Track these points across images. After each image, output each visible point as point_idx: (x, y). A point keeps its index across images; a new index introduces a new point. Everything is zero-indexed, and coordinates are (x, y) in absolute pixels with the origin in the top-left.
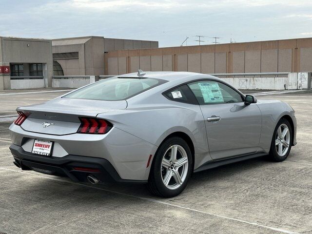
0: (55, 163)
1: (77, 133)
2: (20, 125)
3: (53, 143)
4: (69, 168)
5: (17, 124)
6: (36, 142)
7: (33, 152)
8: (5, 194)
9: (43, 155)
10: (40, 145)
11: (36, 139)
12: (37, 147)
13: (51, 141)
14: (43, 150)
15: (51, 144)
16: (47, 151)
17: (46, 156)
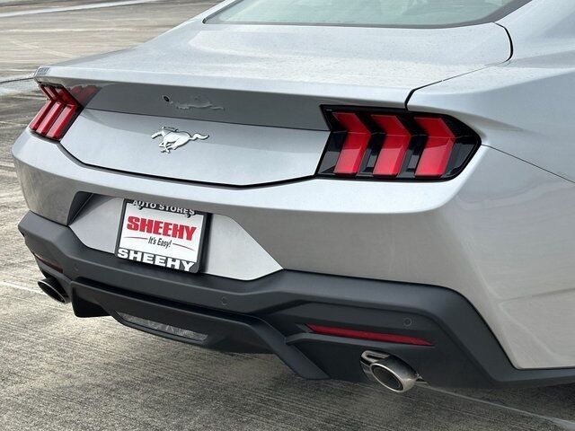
0: (223, 306)
1: (317, 176)
2: (56, 140)
3: (208, 219)
4: (286, 328)
5: (43, 136)
6: (132, 211)
7: (122, 255)
8: (17, 406)
9: (165, 269)
10: (151, 226)
11: (128, 199)
12: (138, 233)
13: (196, 213)
14: (166, 244)
15: (197, 222)
16: (183, 253)
17: (181, 272)
